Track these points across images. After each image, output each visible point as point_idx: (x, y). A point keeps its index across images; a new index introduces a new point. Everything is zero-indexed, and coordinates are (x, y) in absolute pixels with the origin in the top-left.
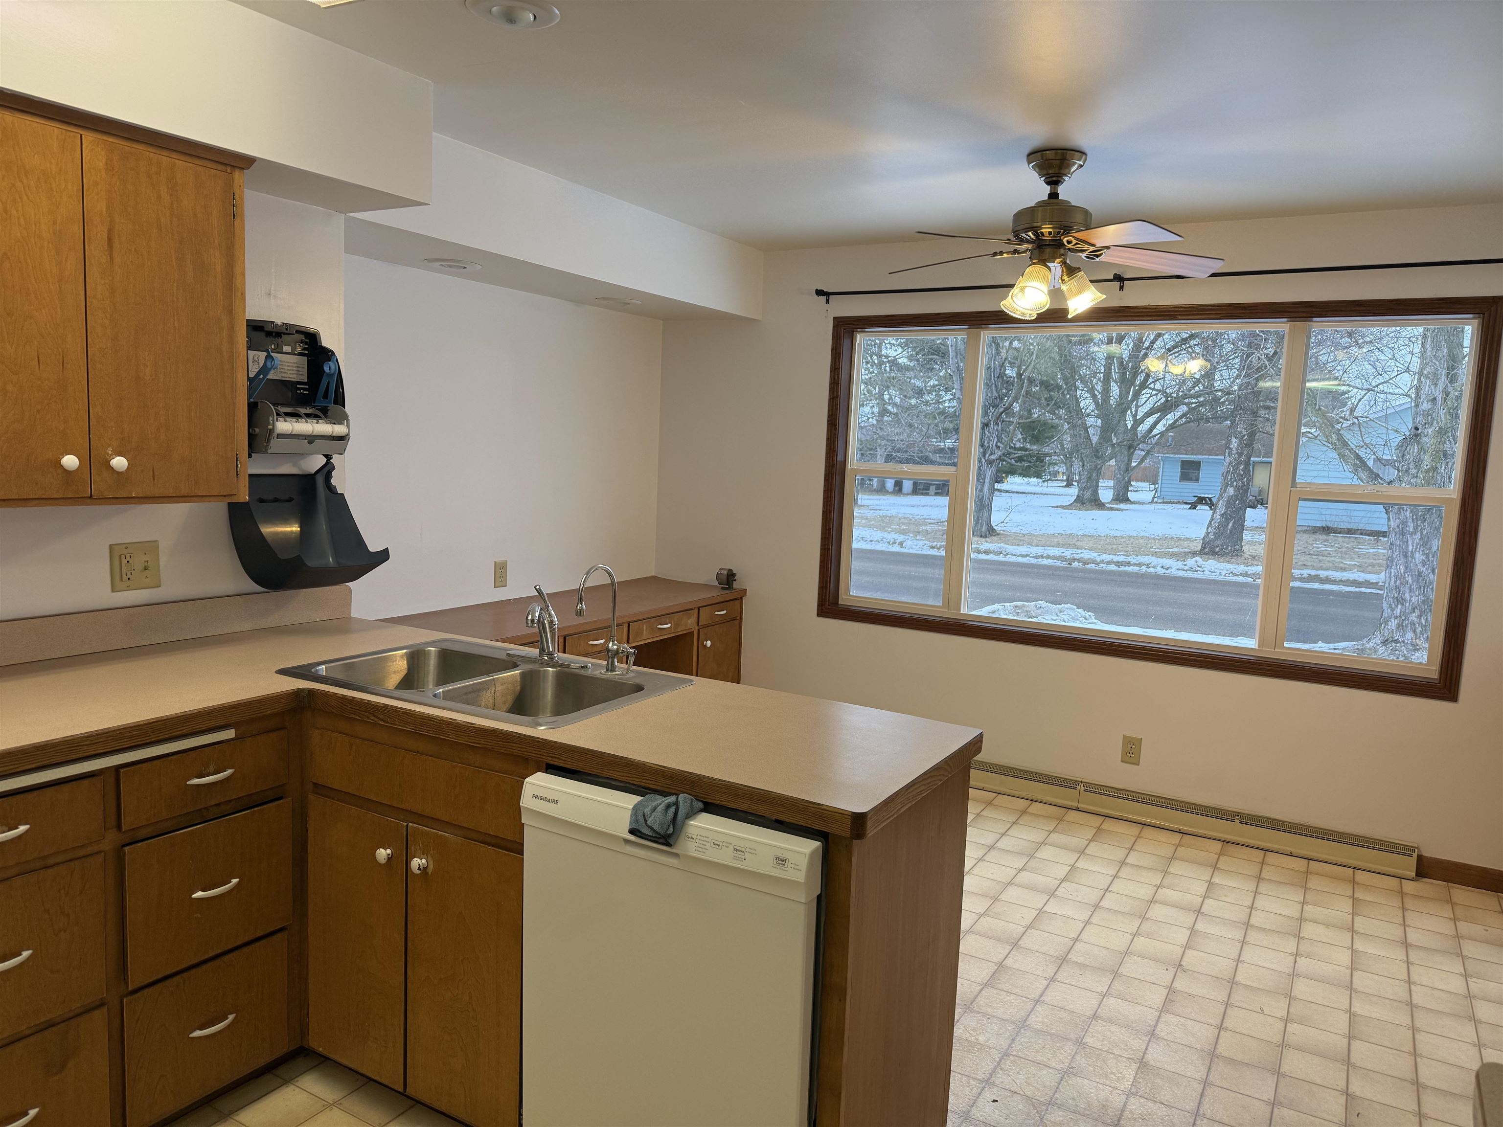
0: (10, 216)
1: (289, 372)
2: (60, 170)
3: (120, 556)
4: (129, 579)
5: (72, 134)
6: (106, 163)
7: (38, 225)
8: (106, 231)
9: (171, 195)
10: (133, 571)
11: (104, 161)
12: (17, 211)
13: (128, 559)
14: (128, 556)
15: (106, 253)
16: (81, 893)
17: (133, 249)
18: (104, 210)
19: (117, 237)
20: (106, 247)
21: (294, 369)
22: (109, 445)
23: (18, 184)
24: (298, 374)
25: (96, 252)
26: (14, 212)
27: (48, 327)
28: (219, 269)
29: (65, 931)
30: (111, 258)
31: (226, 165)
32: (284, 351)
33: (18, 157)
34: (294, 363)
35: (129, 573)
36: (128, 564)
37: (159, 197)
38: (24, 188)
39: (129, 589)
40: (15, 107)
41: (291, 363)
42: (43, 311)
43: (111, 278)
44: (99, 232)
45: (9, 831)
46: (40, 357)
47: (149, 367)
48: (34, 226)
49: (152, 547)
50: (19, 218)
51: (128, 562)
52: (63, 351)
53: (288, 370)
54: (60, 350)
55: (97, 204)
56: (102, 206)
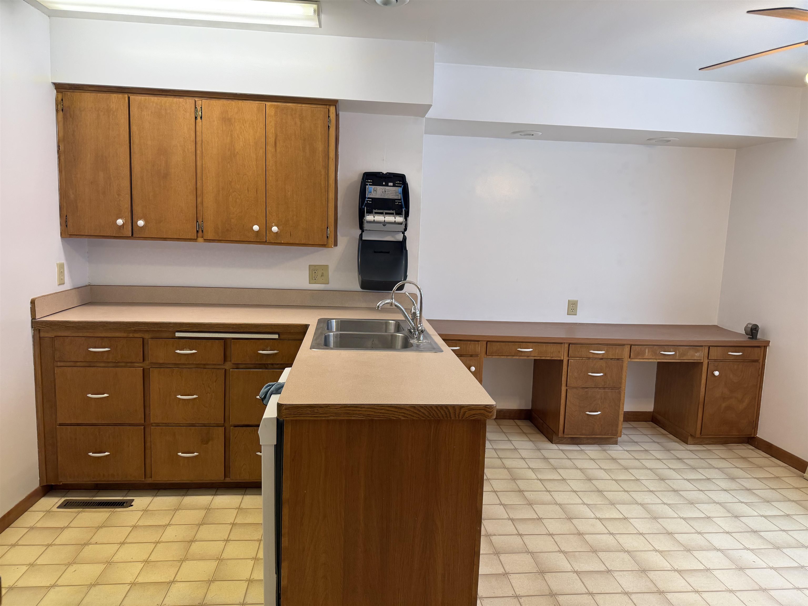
0: (239, 138)
1: (391, 195)
2: (258, 119)
3: (312, 270)
4: (315, 279)
5: (262, 104)
6: (275, 113)
7: (249, 141)
8: (274, 140)
9: (301, 122)
10: (317, 276)
11: (274, 112)
12: (242, 136)
13: (315, 271)
14: (315, 270)
15: (274, 148)
16: (216, 381)
17: (284, 145)
18: (274, 132)
19: (278, 141)
20: (274, 146)
21: (394, 193)
22: (273, 222)
23: (243, 127)
24: (396, 196)
25: (270, 148)
26: (241, 137)
27: (252, 178)
28: (320, 149)
29: (209, 393)
30: (276, 150)
31: (327, 105)
32: (389, 185)
33: (243, 117)
34: (394, 190)
35: (315, 277)
36: (315, 273)
37: (296, 123)
38: (245, 128)
39: (315, 283)
40: (241, 99)
41: (392, 190)
42: (250, 172)
43: (275, 158)
44: (271, 140)
45: (190, 351)
46: (249, 189)
47: (290, 192)
48: (247, 141)
49: (326, 267)
50: (242, 139)
51: (315, 272)
52: (257, 186)
53: (391, 194)
54: (256, 186)
55: (271, 130)
56: (273, 130)
